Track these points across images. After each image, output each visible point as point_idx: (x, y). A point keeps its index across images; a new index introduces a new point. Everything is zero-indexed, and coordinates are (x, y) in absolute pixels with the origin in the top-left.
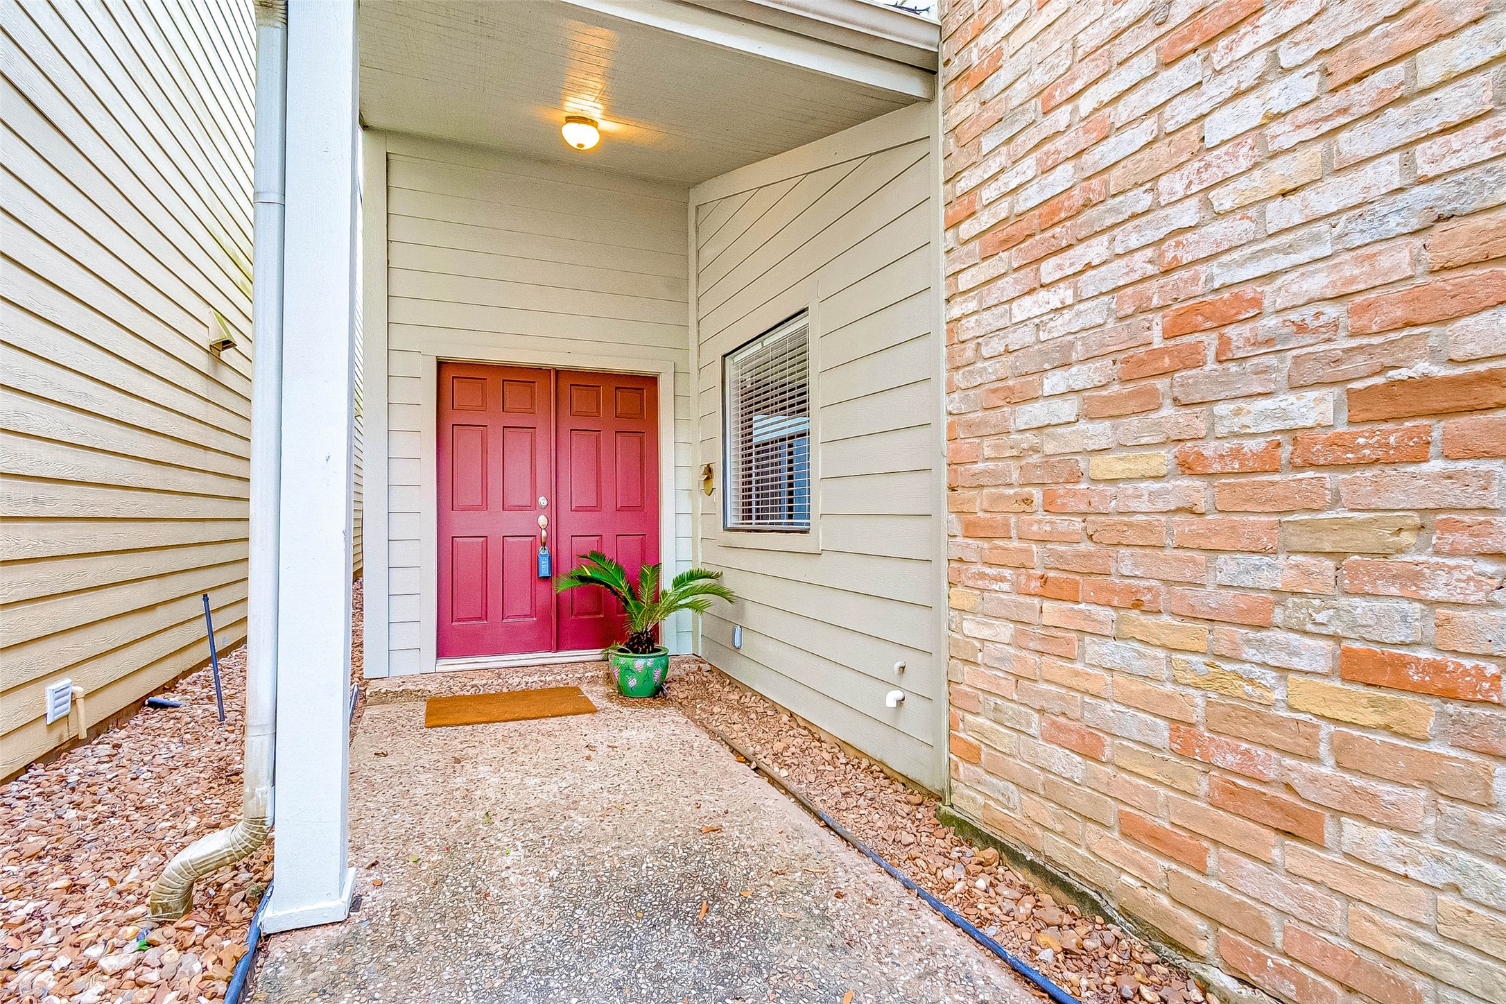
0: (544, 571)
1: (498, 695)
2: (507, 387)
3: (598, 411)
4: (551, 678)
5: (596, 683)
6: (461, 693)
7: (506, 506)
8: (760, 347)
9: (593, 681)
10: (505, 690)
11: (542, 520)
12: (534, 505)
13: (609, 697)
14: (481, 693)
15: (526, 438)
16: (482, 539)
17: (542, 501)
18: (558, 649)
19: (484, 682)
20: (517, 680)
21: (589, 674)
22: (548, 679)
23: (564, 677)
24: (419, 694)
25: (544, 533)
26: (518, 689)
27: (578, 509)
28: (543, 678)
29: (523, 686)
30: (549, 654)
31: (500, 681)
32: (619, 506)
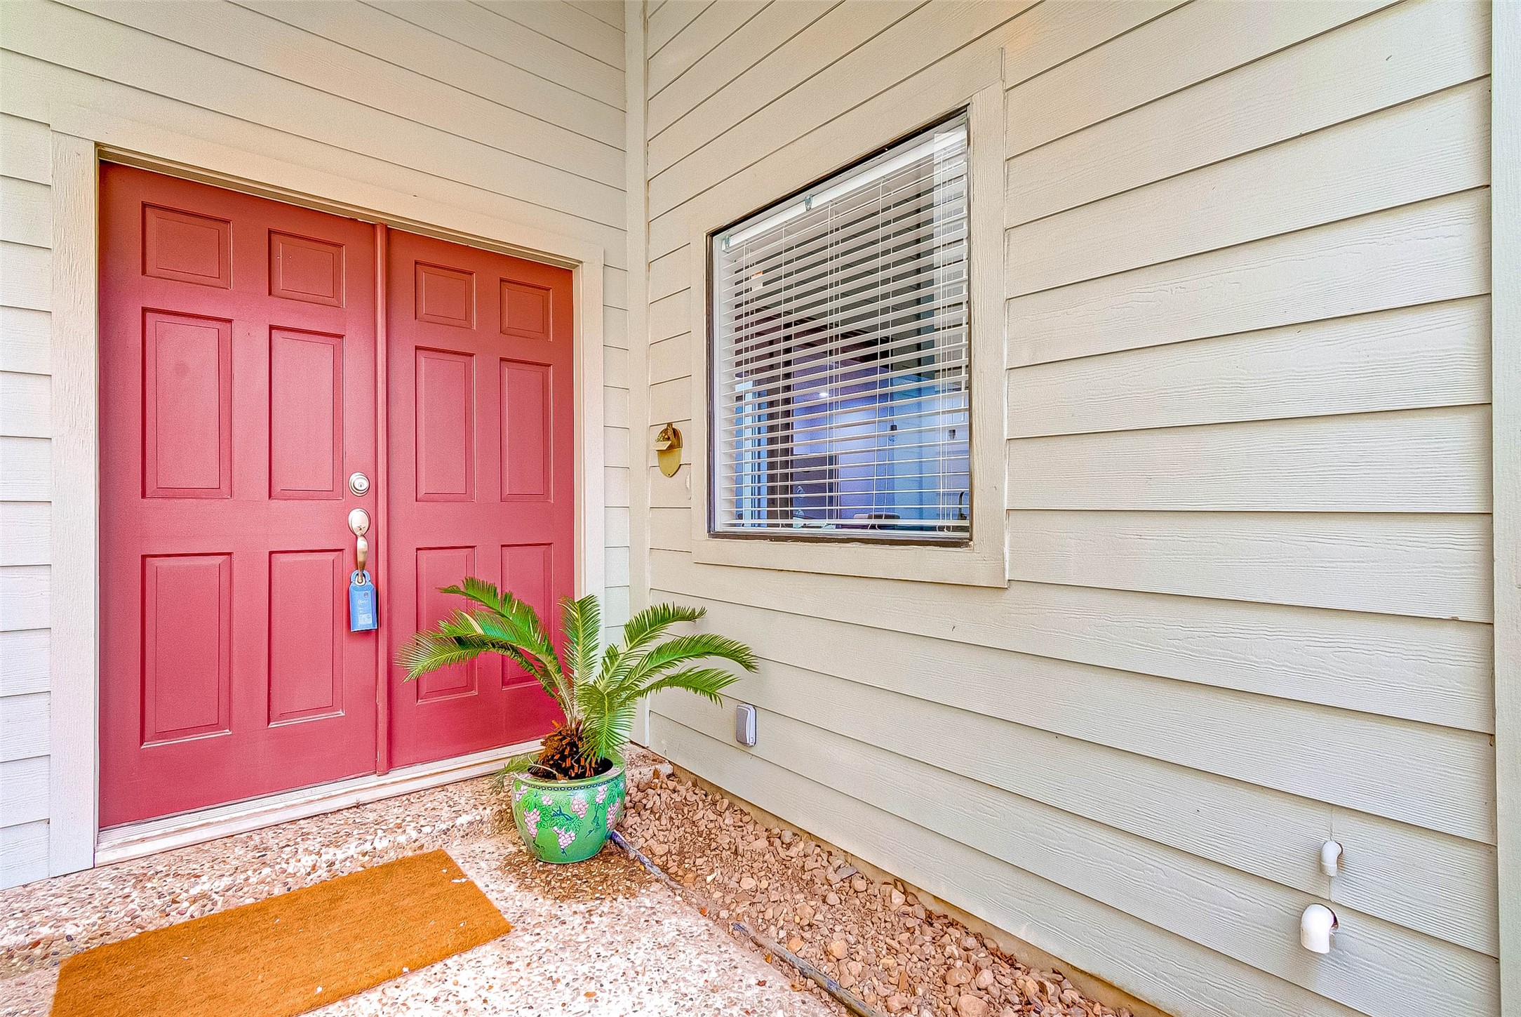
0: (364, 620)
1: (262, 908)
2: (280, 245)
3: (468, 317)
4: (385, 843)
5: (478, 834)
6: (164, 923)
7: (277, 488)
8: (801, 209)
9: (472, 832)
10: (278, 891)
11: (358, 519)
12: (339, 492)
13: (511, 866)
14: (219, 908)
15: (322, 353)
16: (220, 559)
17: (359, 481)
18: (391, 765)
19: (226, 881)
20: (308, 861)
21: (464, 819)
22: (379, 845)
23: (414, 835)
24: (37, 951)
25: (362, 544)
26: (310, 882)
27: (431, 498)
28: (368, 847)
29: (323, 873)
30: (373, 780)
31: (266, 871)
32: (507, 491)
